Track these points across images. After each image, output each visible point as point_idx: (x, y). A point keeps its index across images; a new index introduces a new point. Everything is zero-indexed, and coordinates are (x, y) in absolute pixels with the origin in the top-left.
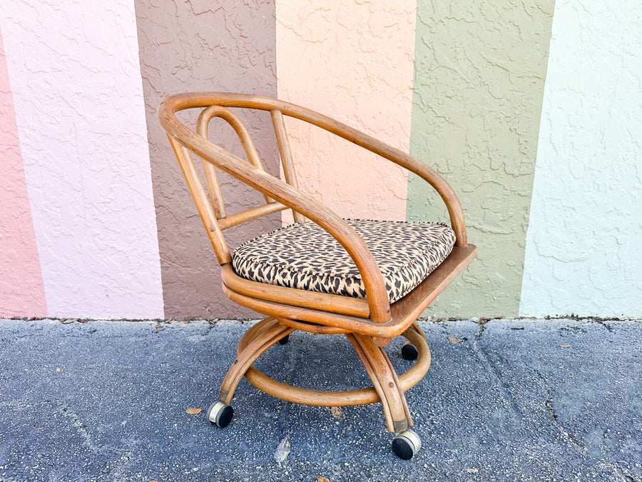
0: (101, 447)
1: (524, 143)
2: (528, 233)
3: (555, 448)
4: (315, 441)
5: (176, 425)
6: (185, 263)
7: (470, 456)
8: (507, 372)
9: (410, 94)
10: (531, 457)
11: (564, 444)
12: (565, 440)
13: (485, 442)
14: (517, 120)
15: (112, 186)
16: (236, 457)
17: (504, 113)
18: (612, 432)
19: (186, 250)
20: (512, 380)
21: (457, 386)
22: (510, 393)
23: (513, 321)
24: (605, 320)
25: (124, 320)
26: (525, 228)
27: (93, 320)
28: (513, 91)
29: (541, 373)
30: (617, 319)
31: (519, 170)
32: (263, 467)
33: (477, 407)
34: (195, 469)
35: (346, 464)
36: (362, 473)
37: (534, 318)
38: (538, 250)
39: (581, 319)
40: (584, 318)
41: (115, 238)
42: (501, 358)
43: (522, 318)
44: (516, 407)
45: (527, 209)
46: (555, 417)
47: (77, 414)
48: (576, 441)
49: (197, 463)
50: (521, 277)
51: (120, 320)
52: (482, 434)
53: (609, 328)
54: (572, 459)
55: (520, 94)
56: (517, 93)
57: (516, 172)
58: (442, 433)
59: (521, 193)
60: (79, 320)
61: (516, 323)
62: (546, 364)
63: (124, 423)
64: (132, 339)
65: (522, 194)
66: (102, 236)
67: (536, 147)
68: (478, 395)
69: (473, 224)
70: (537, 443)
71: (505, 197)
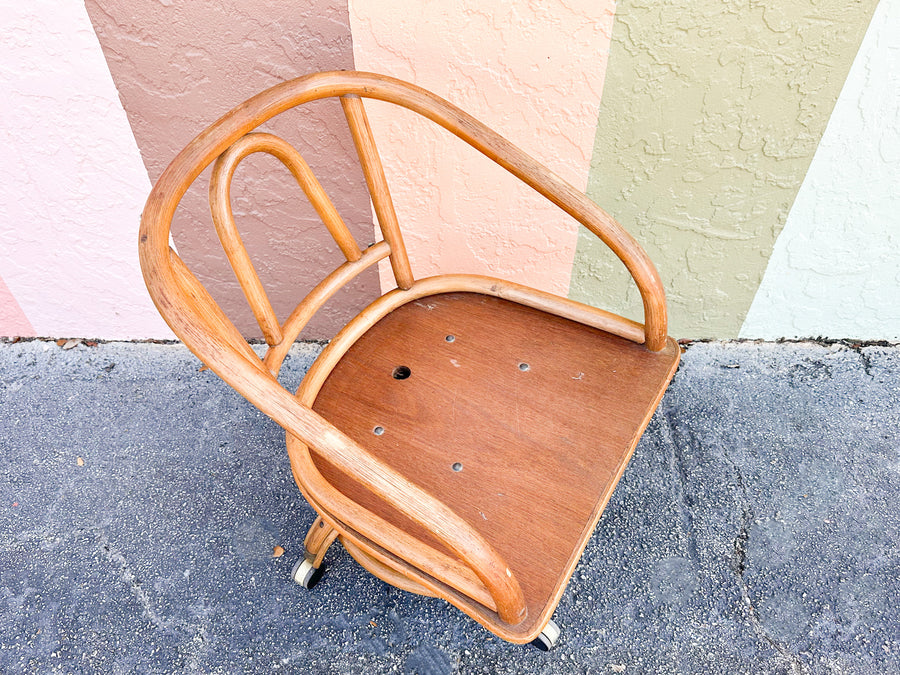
0: (165, 620)
1: (809, 109)
2: (780, 239)
3: (729, 627)
4: (430, 610)
5: (253, 579)
6: (225, 277)
7: (620, 641)
8: (696, 472)
9: (607, 24)
10: (695, 644)
11: (740, 622)
12: (744, 614)
13: (642, 615)
14: (804, 70)
15: (80, 175)
16: (333, 638)
17: (783, 57)
18: (808, 599)
19: (223, 261)
20: (700, 489)
21: (622, 502)
22: (691, 518)
23: (728, 345)
24: (867, 344)
25: (151, 341)
26: (776, 232)
27: (104, 342)
28: (810, 17)
29: (743, 476)
30: (884, 344)
31: (787, 152)
32: (366, 656)
33: (642, 547)
34: (286, 661)
35: (467, 652)
36: (485, 669)
37: (760, 341)
38: (789, 260)
39: (831, 343)
40: (835, 341)
41: (107, 246)
42: (693, 438)
43: (742, 341)
44: (694, 546)
45: (787, 207)
46: (742, 568)
47: (125, 556)
48: (757, 616)
49: (287, 649)
50: (753, 293)
51: (145, 342)
52: (640, 599)
53: (868, 364)
54: (745, 647)
55: (823, 23)
56: (818, 22)
57: (782, 154)
58: (590, 598)
59: (782, 184)
60: (85, 342)
61: (732, 351)
62: (754, 453)
63: (187, 574)
64: (170, 386)
65: (785, 186)
66: (86, 243)
67: (828, 115)
68: (647, 523)
69: (692, 226)
70: (707, 617)
71: (754, 189)
